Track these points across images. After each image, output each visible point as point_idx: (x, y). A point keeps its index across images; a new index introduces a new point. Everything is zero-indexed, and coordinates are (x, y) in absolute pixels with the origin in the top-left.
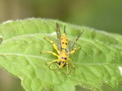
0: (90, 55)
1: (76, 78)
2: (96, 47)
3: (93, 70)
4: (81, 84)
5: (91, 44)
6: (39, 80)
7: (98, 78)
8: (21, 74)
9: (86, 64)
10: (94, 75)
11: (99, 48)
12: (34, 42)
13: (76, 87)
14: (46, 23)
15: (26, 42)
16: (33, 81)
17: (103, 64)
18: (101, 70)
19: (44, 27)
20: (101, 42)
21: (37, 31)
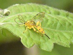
0: (64, 26)
1: (55, 39)
2: (67, 21)
3: (65, 34)
4: (57, 42)
5: (65, 19)
6: (32, 39)
7: (68, 39)
8: (21, 35)
9: (61, 31)
10: (66, 37)
11: (70, 22)
12: (30, 17)
13: (54, 44)
14: (39, 7)
15: (26, 17)
16: (28, 39)
17: (71, 32)
18: (70, 35)
19: (37, 8)
20: (71, 19)
21: (33, 10)
